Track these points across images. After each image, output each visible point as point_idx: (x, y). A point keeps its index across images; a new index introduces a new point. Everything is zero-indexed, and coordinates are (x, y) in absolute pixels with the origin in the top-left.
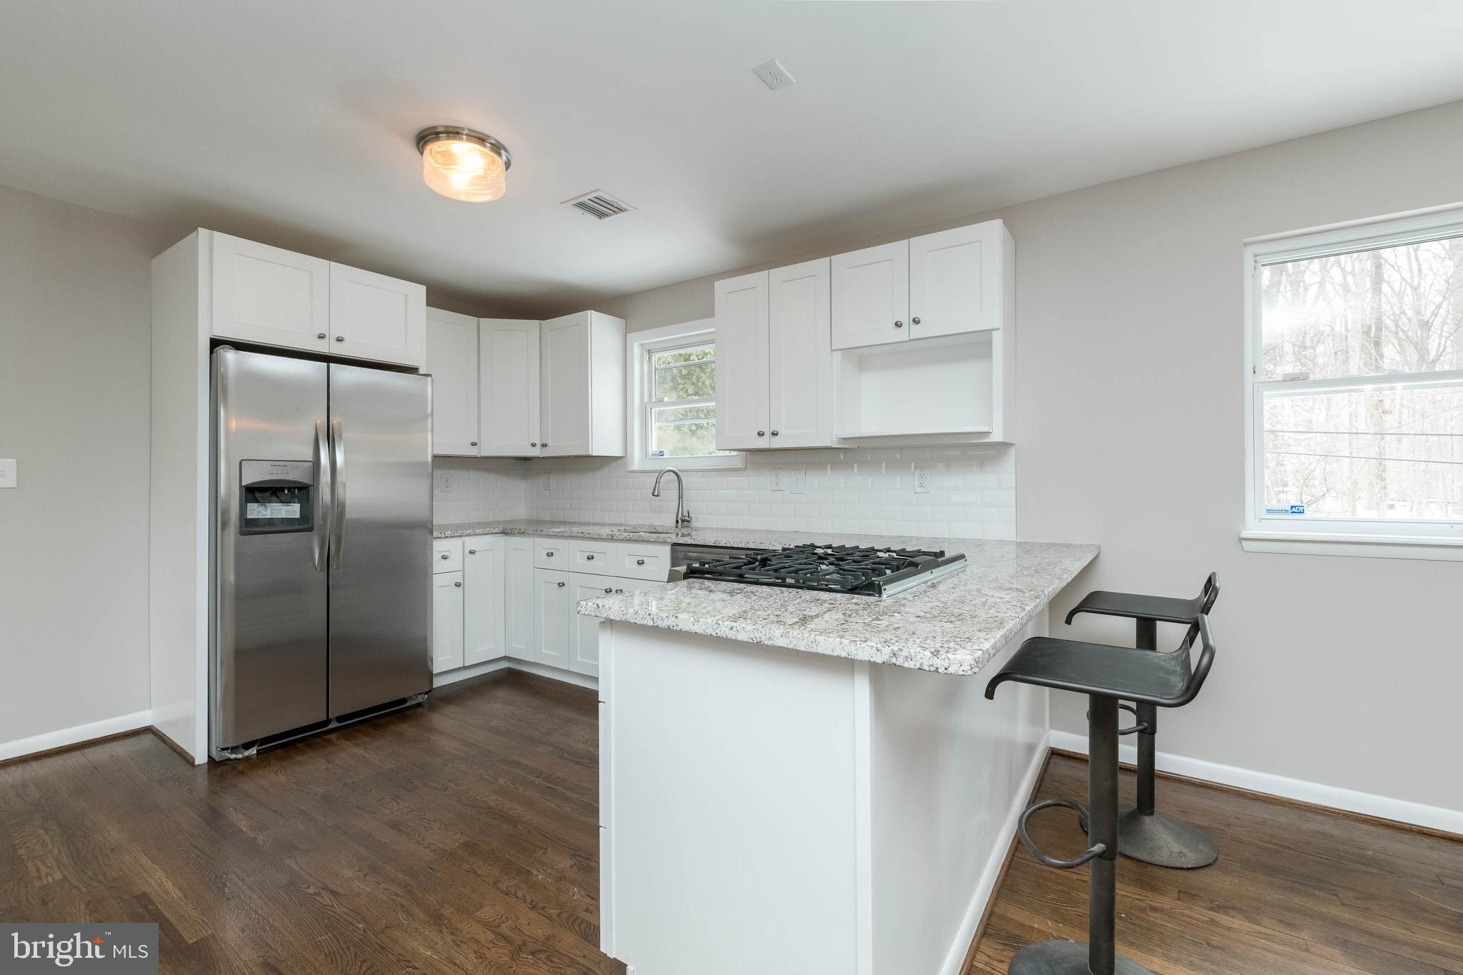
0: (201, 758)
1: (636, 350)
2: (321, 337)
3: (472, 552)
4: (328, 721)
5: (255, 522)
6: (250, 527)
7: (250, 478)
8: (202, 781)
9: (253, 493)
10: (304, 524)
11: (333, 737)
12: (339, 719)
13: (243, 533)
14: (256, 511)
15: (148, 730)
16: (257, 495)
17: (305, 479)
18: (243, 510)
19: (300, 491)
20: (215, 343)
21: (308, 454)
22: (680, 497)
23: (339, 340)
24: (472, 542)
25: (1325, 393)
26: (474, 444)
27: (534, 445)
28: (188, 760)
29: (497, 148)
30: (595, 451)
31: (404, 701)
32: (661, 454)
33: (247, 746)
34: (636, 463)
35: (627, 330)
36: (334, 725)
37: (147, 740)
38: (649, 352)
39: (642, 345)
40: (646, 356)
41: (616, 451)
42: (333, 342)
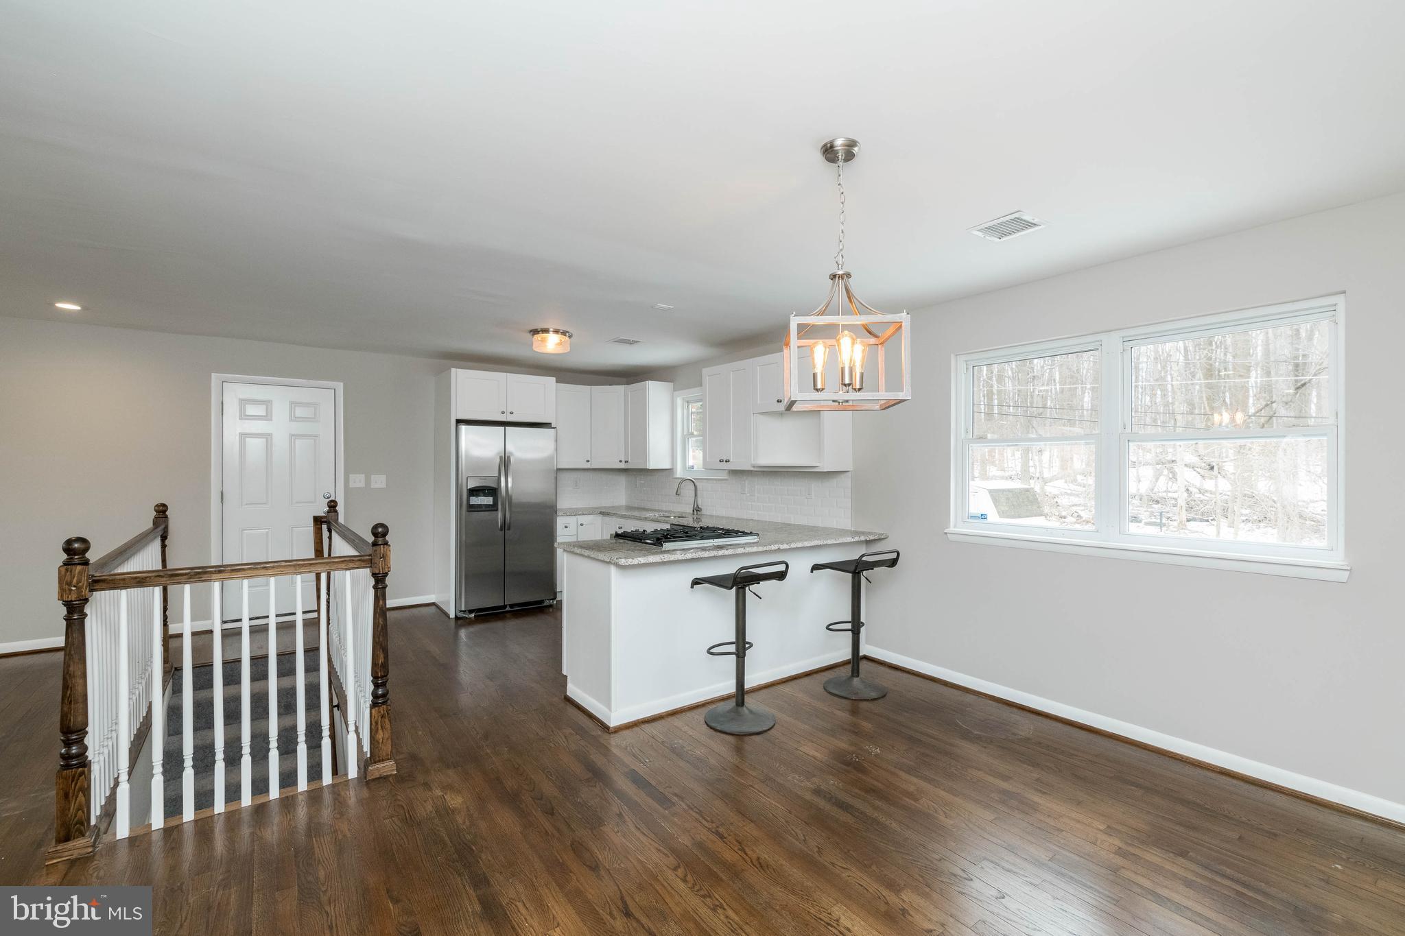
0: (452, 615)
1: (679, 401)
2: (503, 413)
3: (582, 525)
4: (505, 607)
5: (472, 506)
6: (472, 508)
7: (472, 484)
8: (453, 623)
9: (474, 492)
10: (493, 508)
11: (508, 615)
12: (511, 606)
13: (468, 511)
14: (475, 501)
15: (433, 604)
16: (475, 493)
17: (494, 485)
18: (468, 500)
19: (492, 491)
20: (459, 422)
21: (496, 474)
22: (696, 495)
23: (512, 413)
24: (582, 519)
25: (979, 446)
26: (588, 461)
27: (621, 461)
28: (447, 615)
29: (564, 333)
30: (652, 465)
31: (542, 602)
32: (693, 467)
33: (471, 612)
34: (679, 473)
35: (675, 390)
36: (508, 609)
37: (433, 608)
38: (688, 402)
39: (683, 399)
40: (686, 405)
41: (667, 466)
42: (509, 414)
